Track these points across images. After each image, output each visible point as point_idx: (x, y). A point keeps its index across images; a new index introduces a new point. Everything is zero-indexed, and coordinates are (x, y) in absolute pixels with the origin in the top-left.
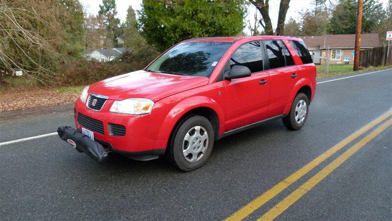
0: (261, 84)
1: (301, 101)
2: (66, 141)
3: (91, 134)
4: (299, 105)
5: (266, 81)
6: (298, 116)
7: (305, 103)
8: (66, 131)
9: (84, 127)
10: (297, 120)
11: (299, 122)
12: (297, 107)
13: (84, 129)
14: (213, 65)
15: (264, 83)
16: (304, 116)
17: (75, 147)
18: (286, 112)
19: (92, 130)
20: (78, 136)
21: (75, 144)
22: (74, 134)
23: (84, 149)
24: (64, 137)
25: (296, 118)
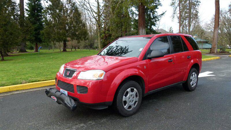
0: (169, 62)
1: (194, 73)
2: (50, 97)
3: (66, 92)
4: (192, 76)
5: (172, 60)
6: (192, 82)
7: (196, 75)
8: (51, 91)
9: (61, 89)
10: (191, 85)
11: (193, 86)
12: (191, 76)
13: (61, 90)
14: (140, 50)
15: (172, 61)
16: (195, 83)
17: (56, 101)
18: (184, 79)
19: (66, 90)
20: (58, 94)
21: (56, 99)
22: (55, 93)
23: (62, 102)
24: (49, 95)
25: (191, 83)
